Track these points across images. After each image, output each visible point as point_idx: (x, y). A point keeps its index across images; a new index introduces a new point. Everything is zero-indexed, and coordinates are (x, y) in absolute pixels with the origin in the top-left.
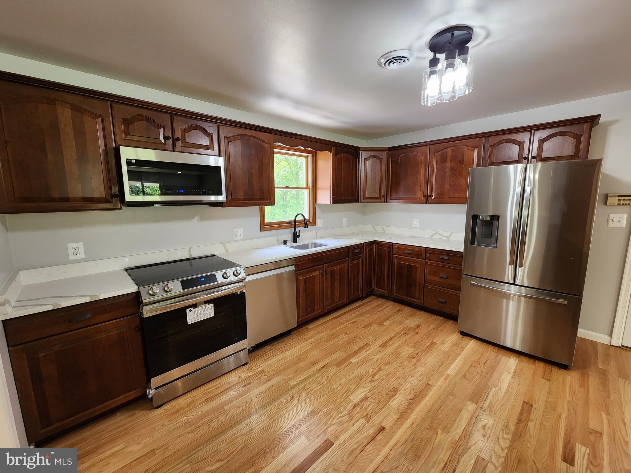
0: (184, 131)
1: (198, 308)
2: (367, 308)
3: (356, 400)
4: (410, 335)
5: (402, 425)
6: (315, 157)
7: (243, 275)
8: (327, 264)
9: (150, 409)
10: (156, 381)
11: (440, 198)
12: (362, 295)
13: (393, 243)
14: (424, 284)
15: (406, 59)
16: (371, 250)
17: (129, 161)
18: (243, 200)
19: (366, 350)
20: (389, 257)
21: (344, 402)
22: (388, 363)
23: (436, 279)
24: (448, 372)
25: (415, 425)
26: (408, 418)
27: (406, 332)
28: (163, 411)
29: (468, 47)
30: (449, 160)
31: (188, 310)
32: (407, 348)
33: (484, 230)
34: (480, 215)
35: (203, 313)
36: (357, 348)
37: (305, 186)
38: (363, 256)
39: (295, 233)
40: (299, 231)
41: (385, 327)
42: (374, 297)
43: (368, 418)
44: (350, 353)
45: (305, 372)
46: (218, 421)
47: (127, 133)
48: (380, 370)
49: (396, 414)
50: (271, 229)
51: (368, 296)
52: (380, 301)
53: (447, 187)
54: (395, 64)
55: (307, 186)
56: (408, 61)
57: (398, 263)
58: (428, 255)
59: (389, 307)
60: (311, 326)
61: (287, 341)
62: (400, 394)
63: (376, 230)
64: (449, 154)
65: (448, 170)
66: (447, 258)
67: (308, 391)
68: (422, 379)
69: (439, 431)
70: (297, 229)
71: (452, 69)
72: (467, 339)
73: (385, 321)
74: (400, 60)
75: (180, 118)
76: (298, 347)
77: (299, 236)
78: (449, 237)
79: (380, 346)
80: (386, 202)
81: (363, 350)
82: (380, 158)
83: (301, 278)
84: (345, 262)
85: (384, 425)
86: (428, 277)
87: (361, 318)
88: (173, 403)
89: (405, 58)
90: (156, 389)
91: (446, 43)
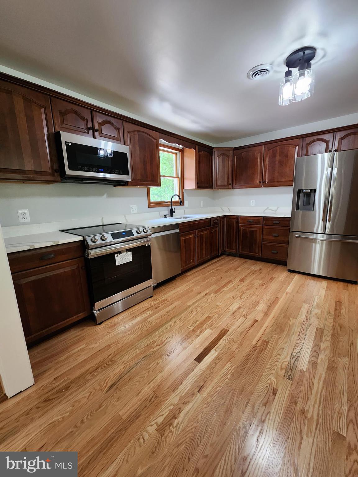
0: (101, 124)
1: (123, 254)
2: (223, 262)
3: (235, 309)
4: (257, 274)
5: (268, 318)
6: (182, 154)
7: (149, 232)
8: (197, 230)
9: (94, 326)
10: (98, 305)
11: (271, 182)
12: (219, 254)
13: (239, 216)
14: (262, 243)
15: (267, 72)
16: (223, 222)
17: (67, 143)
18: (141, 181)
19: (231, 284)
20: (236, 227)
21: (227, 310)
22: (247, 289)
23: (271, 238)
24: (287, 291)
25: (275, 318)
26: (270, 314)
27: (253, 273)
28: (104, 326)
29: (311, 63)
30: (278, 155)
31: (116, 255)
32: (257, 281)
33: (305, 200)
34: (302, 190)
35: (125, 258)
36: (225, 283)
37: (175, 176)
38: (219, 226)
39: (171, 210)
40: (174, 208)
41: (239, 271)
42: (225, 256)
43: (246, 317)
44: (221, 286)
45: (195, 298)
46: (146, 327)
47: (63, 122)
48: (244, 293)
49: (262, 313)
50: (155, 207)
51: (222, 255)
52: (230, 258)
53: (277, 174)
54: (259, 75)
55: (177, 176)
56: (269, 72)
57: (243, 229)
58: (265, 222)
59: (237, 261)
60: (189, 274)
61: (175, 282)
62: (261, 304)
63: (223, 210)
64: (278, 151)
65: (277, 162)
66: (278, 222)
67: (201, 307)
68: (272, 295)
69: (291, 319)
70: (173, 207)
71: (303, 77)
72: (293, 274)
73: (238, 268)
74: (264, 72)
75: (98, 114)
76: (184, 285)
77: (174, 212)
78: (276, 211)
79: (240, 281)
80: (232, 188)
81: (229, 284)
82: (227, 155)
83: (182, 239)
84: (208, 229)
85: (256, 319)
86: (264, 237)
87: (221, 268)
88: (110, 321)
89: (267, 70)
90: (98, 310)
91: (298, 59)
